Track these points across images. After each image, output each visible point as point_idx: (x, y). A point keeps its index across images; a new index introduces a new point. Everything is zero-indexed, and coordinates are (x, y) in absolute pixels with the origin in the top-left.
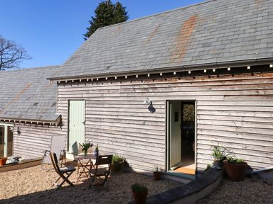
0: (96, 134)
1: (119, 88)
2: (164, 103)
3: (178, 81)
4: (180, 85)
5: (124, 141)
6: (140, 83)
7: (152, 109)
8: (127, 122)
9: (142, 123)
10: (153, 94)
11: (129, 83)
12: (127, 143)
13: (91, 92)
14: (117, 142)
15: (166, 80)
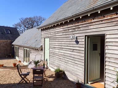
0: (53, 55)
1: (62, 30)
2: (84, 37)
3: (93, 21)
4: (94, 24)
5: (64, 61)
6: (71, 26)
7: (77, 42)
8: (65, 50)
9: (72, 50)
10: (78, 32)
11: (66, 27)
12: (65, 62)
13: (51, 33)
14: (61, 61)
15: (85, 21)
